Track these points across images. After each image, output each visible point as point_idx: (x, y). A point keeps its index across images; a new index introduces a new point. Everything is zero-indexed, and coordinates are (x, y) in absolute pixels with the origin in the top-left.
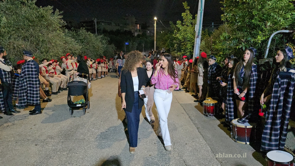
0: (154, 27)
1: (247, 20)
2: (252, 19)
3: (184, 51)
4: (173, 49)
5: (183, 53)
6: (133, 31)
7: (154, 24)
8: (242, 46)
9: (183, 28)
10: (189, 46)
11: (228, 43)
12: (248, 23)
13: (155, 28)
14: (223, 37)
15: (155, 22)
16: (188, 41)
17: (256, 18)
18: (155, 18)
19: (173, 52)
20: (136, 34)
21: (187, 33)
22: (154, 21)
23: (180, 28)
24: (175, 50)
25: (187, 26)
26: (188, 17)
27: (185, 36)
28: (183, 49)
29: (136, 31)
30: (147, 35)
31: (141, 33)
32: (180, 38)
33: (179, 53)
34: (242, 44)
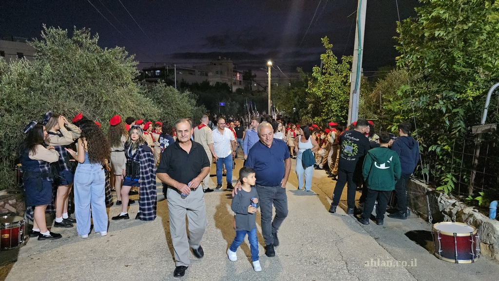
0: (268, 77)
1: (443, 65)
2: (452, 65)
3: (327, 115)
4: (305, 112)
5: (324, 118)
6: (229, 84)
7: (268, 72)
8: (440, 105)
9: (323, 78)
10: (334, 106)
11: (413, 100)
12: (445, 69)
13: (269, 79)
14: (402, 91)
15: (269, 69)
16: (332, 98)
17: (458, 61)
18: (270, 63)
19: (304, 116)
20: (234, 89)
21: (330, 86)
22: (268, 67)
23: (319, 78)
24: (307, 113)
25: (330, 74)
26: (331, 61)
27: (327, 91)
28: (324, 112)
29: (235, 83)
30: (254, 89)
31: (242, 87)
32: (319, 94)
33: (316, 118)
34: (439, 103)
